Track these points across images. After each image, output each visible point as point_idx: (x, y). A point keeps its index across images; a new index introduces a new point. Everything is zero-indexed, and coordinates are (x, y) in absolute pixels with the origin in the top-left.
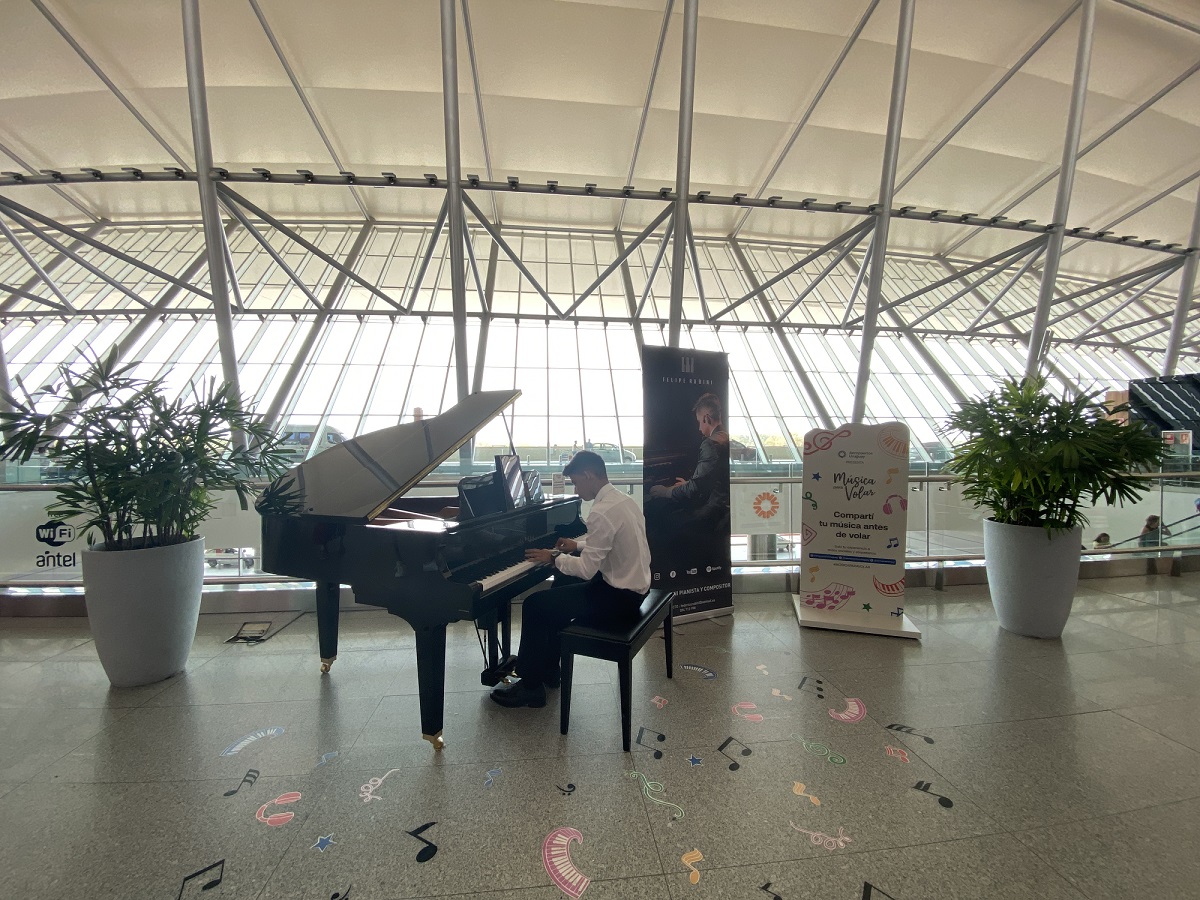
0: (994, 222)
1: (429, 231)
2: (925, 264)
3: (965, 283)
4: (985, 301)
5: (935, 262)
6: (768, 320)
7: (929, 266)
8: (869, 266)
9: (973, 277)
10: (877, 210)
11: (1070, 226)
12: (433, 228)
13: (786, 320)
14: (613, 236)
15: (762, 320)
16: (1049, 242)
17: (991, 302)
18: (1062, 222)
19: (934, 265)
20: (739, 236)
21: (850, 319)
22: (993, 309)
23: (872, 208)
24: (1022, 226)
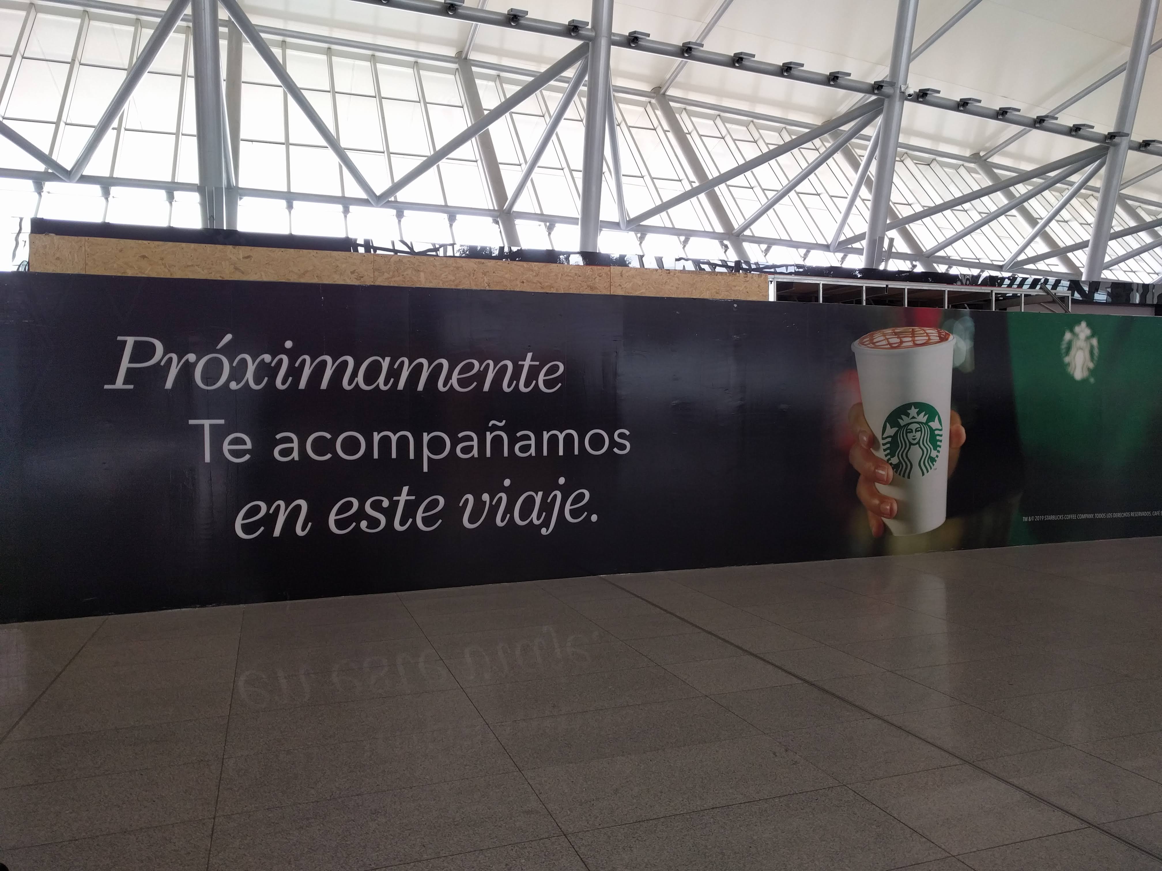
0: (1039, 123)
1: (148, 25)
2: (956, 168)
3: (1010, 196)
4: (1032, 221)
5: (972, 165)
6: (719, 229)
7: (962, 170)
8: (874, 164)
9: (1021, 189)
10: (886, 90)
11: (1137, 137)
12: (158, 20)
13: (747, 233)
14: (454, 66)
15: (710, 229)
16: (1109, 156)
17: (1041, 223)
18: (1126, 131)
19: (969, 171)
20: (671, 92)
21: (842, 238)
22: (1043, 234)
23: (878, 87)
24: (1075, 131)
